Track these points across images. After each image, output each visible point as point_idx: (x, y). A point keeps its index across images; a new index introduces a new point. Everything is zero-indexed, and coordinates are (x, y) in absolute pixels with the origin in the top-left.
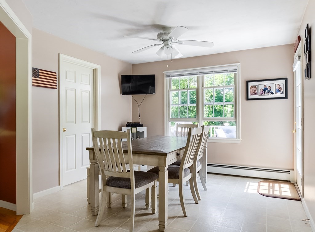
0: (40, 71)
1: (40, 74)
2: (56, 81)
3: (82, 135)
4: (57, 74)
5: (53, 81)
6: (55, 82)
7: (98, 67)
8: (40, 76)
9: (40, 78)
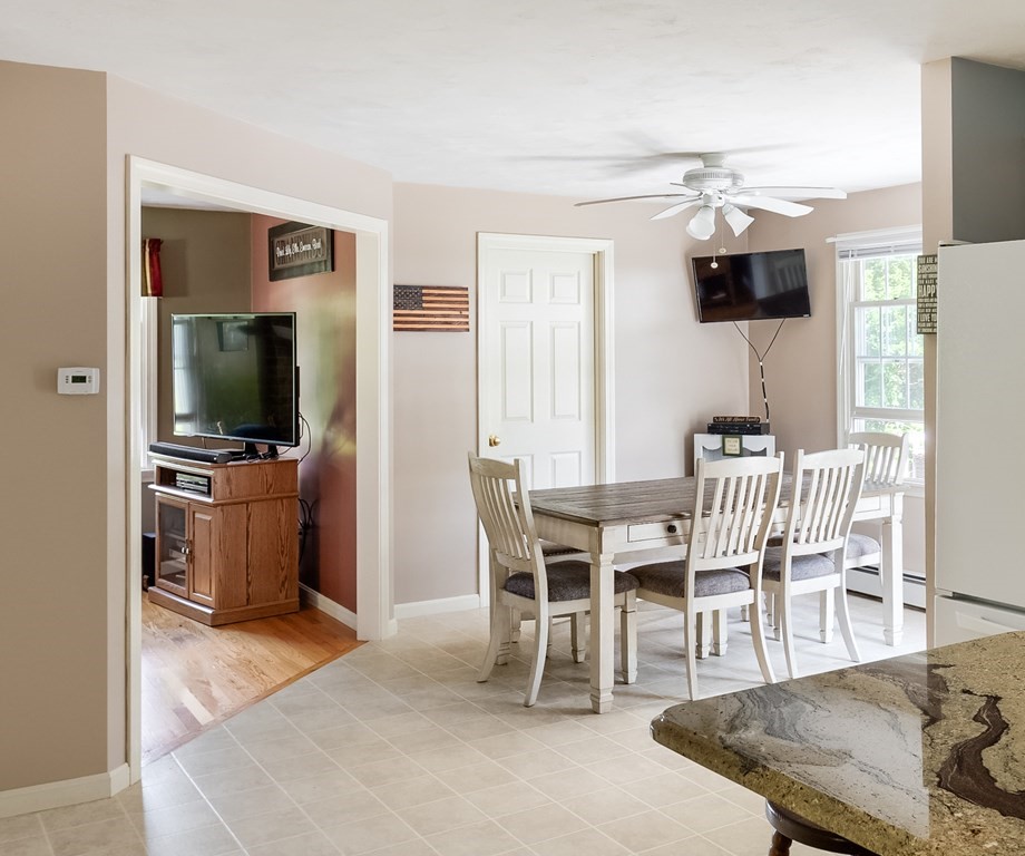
0: (424, 291)
1: (424, 298)
2: (467, 310)
3: (555, 457)
4: (471, 293)
5: (458, 313)
6: (464, 313)
7: (605, 246)
8: (424, 305)
9: (424, 309)
